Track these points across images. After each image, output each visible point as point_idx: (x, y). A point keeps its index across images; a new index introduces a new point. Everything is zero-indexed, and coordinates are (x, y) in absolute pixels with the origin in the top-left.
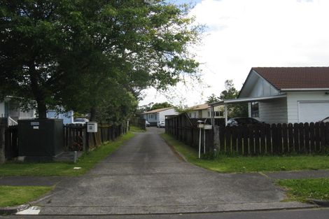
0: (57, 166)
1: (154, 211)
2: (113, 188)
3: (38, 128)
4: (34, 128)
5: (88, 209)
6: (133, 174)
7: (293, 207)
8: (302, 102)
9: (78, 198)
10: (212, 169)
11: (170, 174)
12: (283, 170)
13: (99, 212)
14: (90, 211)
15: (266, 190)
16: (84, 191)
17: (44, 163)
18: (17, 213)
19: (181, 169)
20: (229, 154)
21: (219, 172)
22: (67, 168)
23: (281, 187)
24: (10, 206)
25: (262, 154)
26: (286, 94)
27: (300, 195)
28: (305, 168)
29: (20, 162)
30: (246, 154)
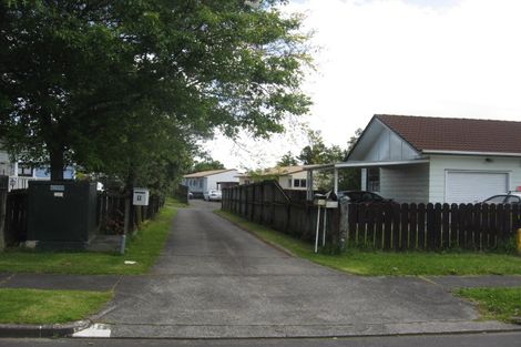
0: (98, 259)
1: (293, 333)
2: (210, 297)
3: (61, 195)
4: (56, 194)
5: (187, 329)
6: (226, 275)
7: (494, 329)
8: (451, 171)
9: (162, 312)
10: (346, 269)
11: (284, 275)
12: (453, 273)
13: (207, 333)
14: (191, 332)
15: (445, 303)
16: (166, 301)
17: (71, 252)
18: (74, 335)
19: (297, 269)
20: (361, 247)
21: (358, 274)
22: (114, 263)
23: (465, 300)
24: (60, 322)
25: (412, 249)
26: (428, 158)
27: (499, 312)
28: (483, 272)
29: (30, 251)
30: (387, 248)
